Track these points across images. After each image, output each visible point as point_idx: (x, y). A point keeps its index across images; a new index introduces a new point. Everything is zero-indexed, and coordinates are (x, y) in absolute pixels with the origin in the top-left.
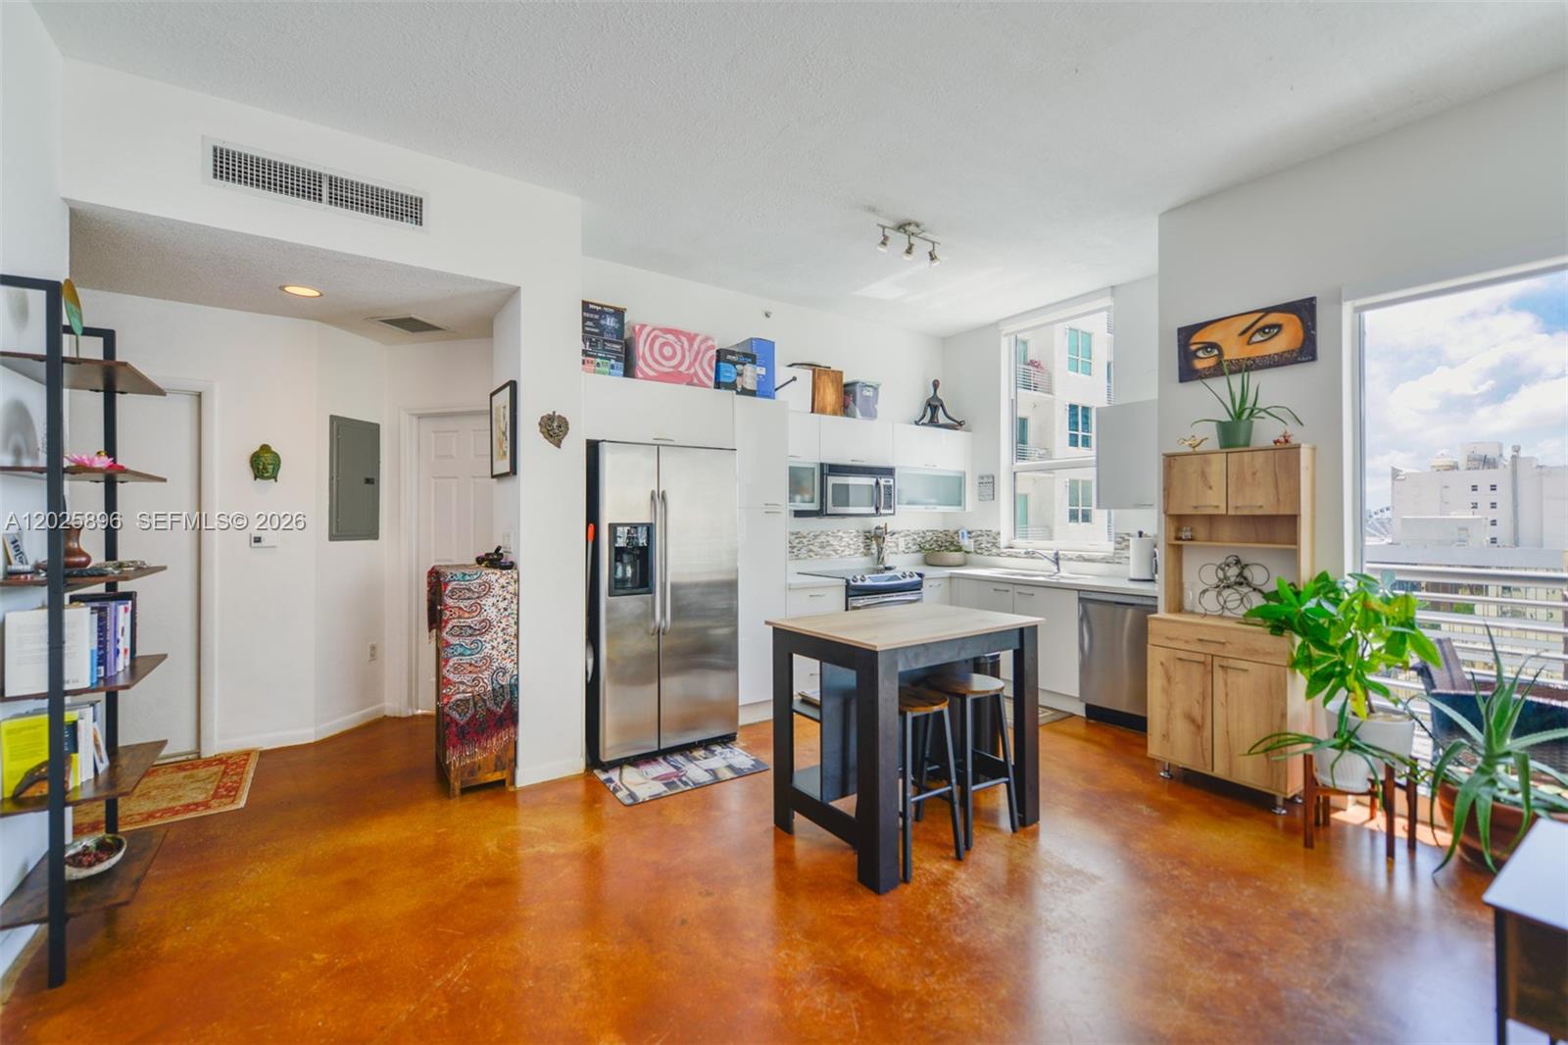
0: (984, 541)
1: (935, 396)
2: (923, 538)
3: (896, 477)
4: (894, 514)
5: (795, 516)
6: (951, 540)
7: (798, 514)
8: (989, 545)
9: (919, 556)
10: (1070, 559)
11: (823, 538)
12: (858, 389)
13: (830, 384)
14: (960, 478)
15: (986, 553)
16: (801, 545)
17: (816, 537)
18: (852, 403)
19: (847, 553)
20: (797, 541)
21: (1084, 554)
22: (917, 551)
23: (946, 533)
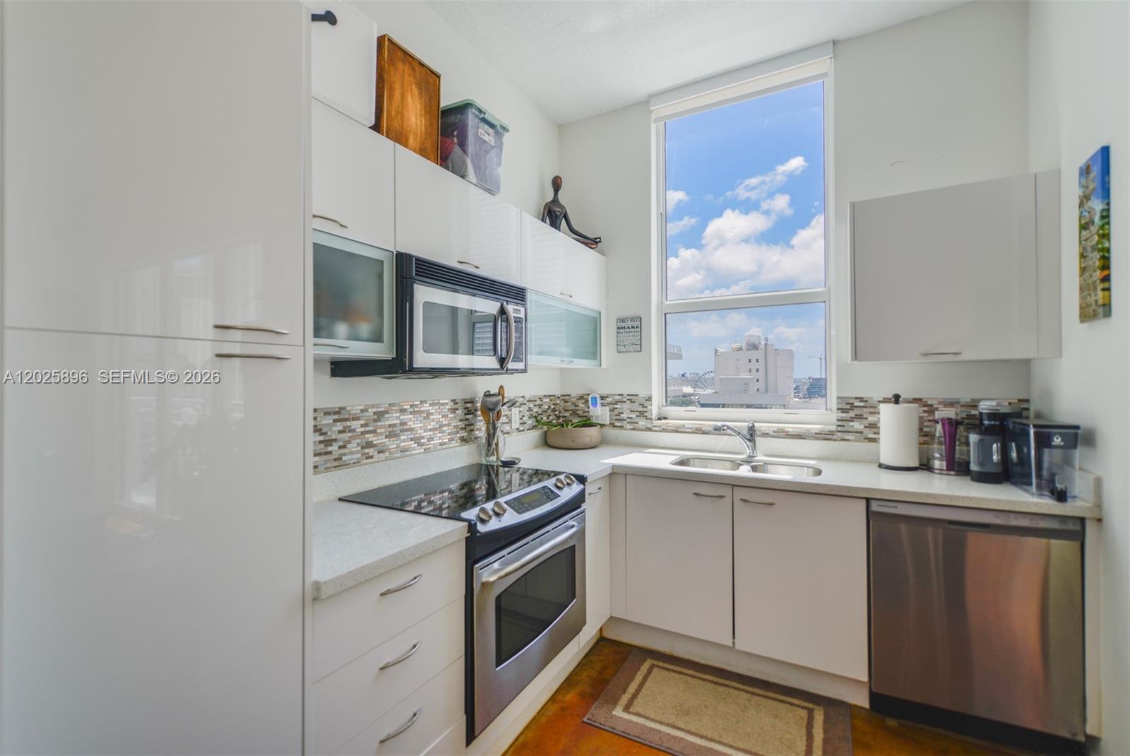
0: (626, 410)
1: (555, 201)
2: (540, 406)
3: (528, 305)
4: (524, 371)
5: (334, 373)
6: (573, 408)
7: (342, 368)
8: (633, 416)
9: (535, 435)
10: (765, 435)
11: (393, 418)
12: (471, 119)
13: (416, 91)
14: (596, 318)
15: (629, 426)
16: (346, 436)
17: (380, 415)
18: (457, 149)
19: (436, 441)
20: (339, 426)
21: (790, 428)
22: (534, 427)
23: (565, 398)
